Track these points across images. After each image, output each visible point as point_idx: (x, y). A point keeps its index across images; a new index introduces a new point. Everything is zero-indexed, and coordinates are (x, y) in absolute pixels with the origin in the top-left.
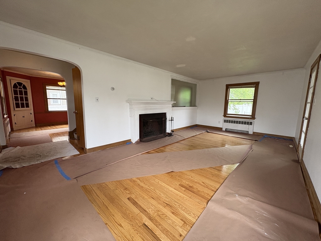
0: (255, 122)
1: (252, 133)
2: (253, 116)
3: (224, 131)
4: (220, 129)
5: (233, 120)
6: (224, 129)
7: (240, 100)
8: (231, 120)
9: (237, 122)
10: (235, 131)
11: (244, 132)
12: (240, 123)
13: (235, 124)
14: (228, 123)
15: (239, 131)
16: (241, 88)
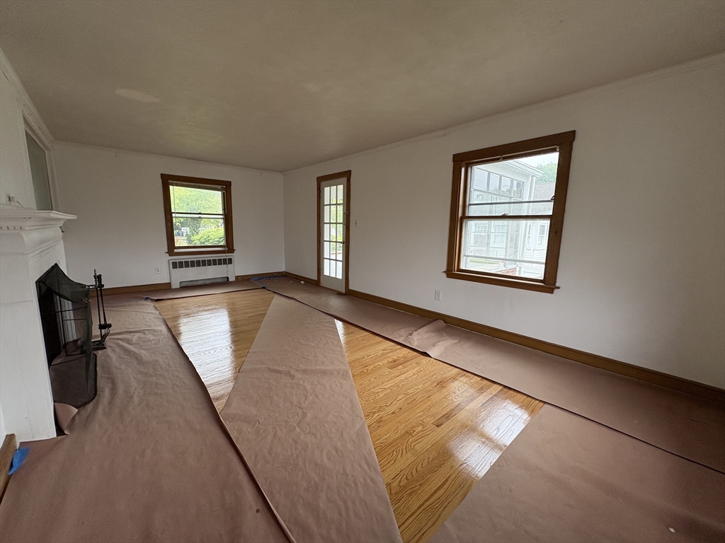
0: (235, 256)
1: (234, 280)
2: (229, 246)
3: (176, 290)
4: (166, 288)
5: (195, 260)
6: (175, 285)
7: (200, 214)
8: (190, 260)
9: (204, 263)
10: (199, 283)
11: (218, 281)
12: (209, 263)
13: (202, 268)
14: (184, 269)
15: (207, 282)
16: (199, 187)
